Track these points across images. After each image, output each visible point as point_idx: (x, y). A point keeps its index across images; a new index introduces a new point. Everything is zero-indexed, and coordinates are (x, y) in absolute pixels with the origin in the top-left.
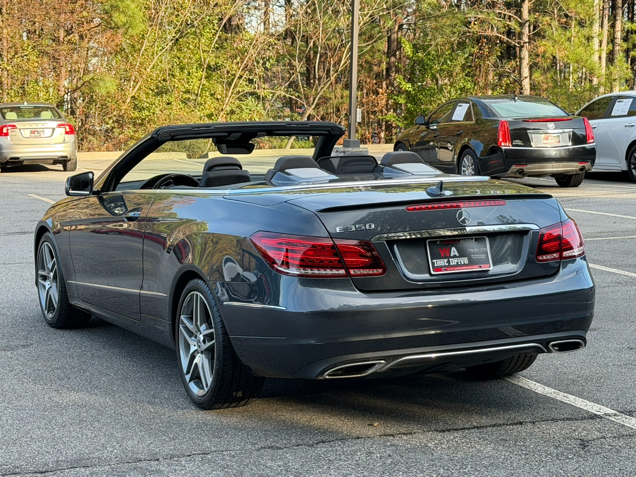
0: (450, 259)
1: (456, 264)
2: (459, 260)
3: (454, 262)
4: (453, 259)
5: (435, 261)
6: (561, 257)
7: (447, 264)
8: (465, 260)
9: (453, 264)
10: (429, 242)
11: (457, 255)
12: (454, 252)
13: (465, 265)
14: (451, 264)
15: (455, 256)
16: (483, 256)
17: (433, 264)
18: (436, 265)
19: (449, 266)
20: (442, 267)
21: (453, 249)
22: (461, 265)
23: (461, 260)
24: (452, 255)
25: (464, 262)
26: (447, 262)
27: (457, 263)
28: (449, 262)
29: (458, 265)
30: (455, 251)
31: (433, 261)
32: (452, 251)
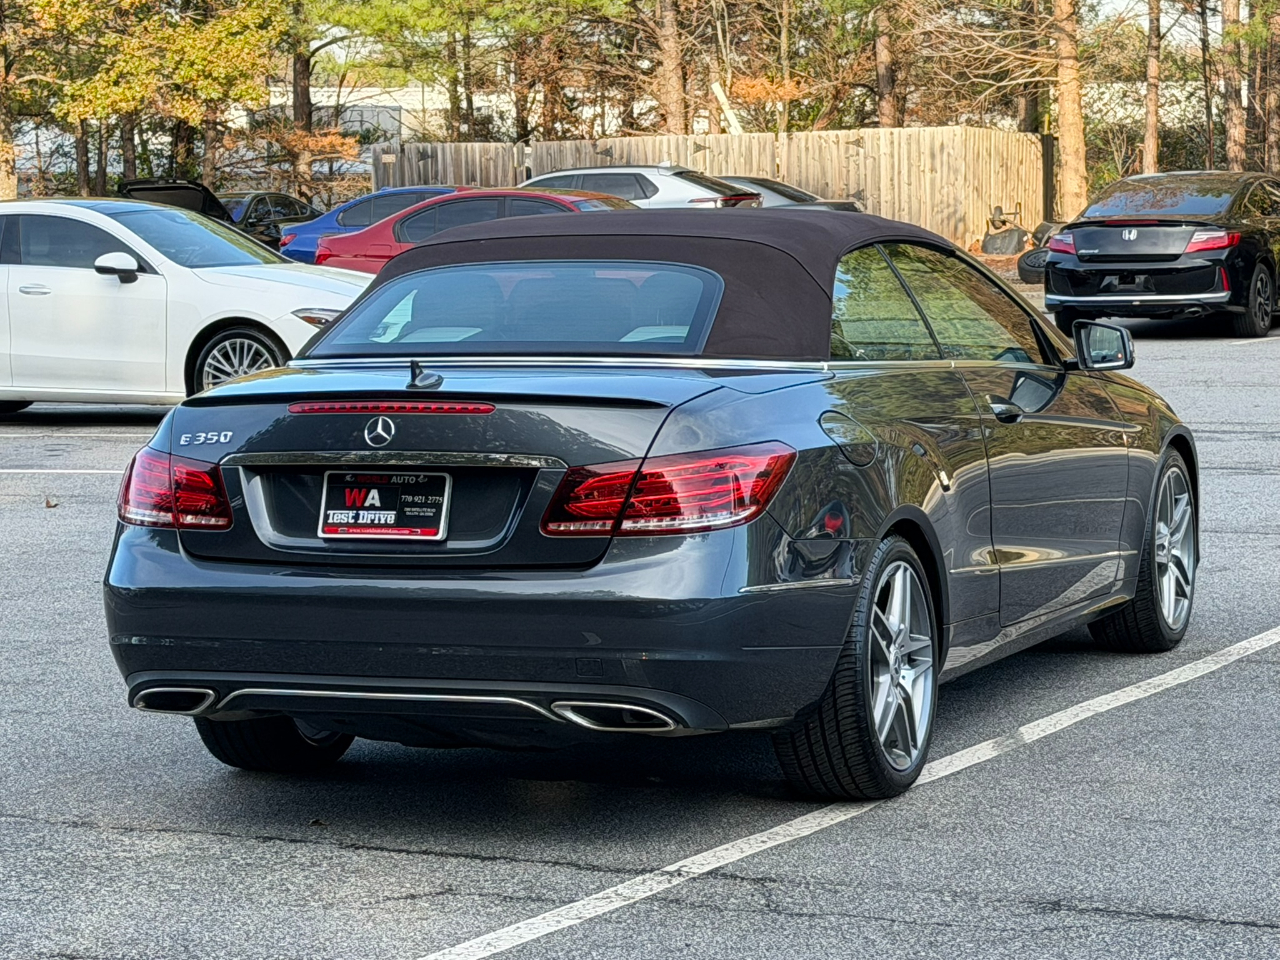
0: (361, 512)
1: (369, 522)
2: (377, 516)
3: (366, 517)
4: (366, 513)
5: (331, 512)
6: (616, 530)
7: (353, 521)
8: (390, 517)
9: (365, 521)
10: (330, 476)
11: (378, 504)
12: (373, 498)
13: (386, 526)
14: (360, 521)
15: (372, 507)
16: (430, 512)
17: (327, 517)
18: (330, 521)
19: (356, 525)
20: (341, 525)
21: (374, 493)
22: (380, 526)
23: (382, 516)
24: (367, 504)
25: (386, 520)
26: (353, 517)
27: (373, 521)
28: (356, 517)
29: (372, 525)
30: (377, 496)
31: (329, 512)
32: (370, 496)
